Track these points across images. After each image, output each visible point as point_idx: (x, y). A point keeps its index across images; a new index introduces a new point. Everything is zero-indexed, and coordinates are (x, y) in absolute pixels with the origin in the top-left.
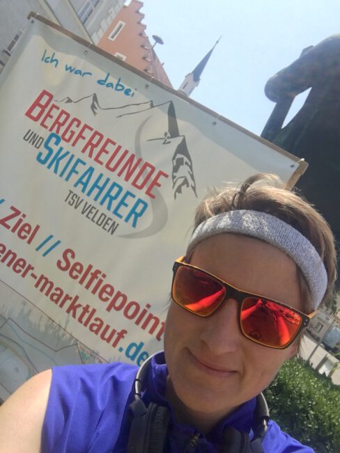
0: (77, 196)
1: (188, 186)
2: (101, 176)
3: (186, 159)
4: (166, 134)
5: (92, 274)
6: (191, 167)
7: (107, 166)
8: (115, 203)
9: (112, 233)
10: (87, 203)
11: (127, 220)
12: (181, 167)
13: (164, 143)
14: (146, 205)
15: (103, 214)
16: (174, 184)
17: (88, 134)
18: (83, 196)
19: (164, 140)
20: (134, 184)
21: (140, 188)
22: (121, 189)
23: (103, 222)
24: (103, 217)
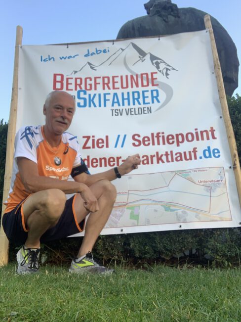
0: (118, 110)
1: (170, 70)
3: (159, 61)
4: (140, 57)
5: (156, 137)
6: (164, 62)
7: (122, 87)
8: (141, 100)
9: (151, 112)
10: (126, 109)
11: (153, 102)
12: (160, 65)
13: (142, 61)
15: (139, 109)
16: (163, 73)
17: (100, 81)
18: (121, 107)
19: (141, 61)
20: (143, 86)
21: (148, 85)
23: (141, 111)
24: (140, 109)
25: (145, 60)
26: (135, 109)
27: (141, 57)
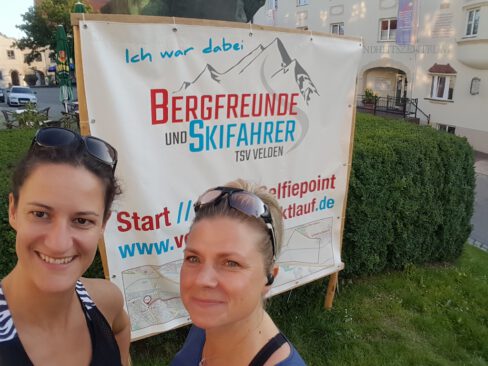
0: (244, 152)
1: (312, 92)
2: (253, 124)
3: (304, 76)
4: (282, 65)
5: (282, 187)
6: (309, 79)
7: (254, 115)
8: (273, 136)
9: (282, 154)
10: (254, 150)
11: (286, 139)
12: (304, 83)
13: (284, 72)
14: (293, 122)
15: (269, 148)
16: (304, 96)
17: (223, 101)
18: (248, 148)
20: (279, 114)
22: (272, 123)
23: (273, 153)
25: (287, 70)
26: (265, 149)
27: (284, 64)
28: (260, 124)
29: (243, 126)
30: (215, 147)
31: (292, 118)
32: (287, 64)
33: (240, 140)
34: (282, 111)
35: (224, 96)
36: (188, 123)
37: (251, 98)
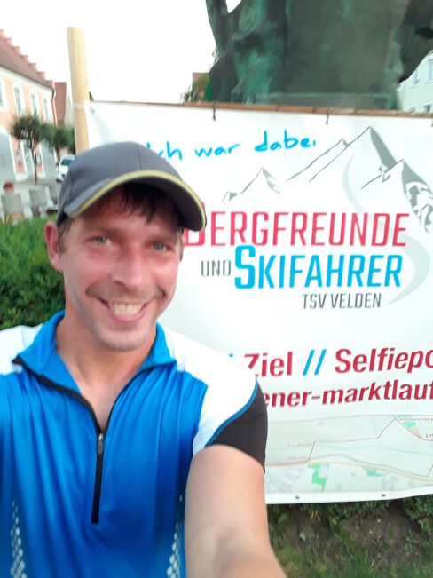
0: (316, 295)
2: (330, 258)
3: (419, 185)
4: (381, 169)
5: (379, 355)
6: (429, 190)
7: (332, 243)
8: (364, 276)
9: (379, 305)
10: (332, 296)
11: (387, 284)
12: (418, 196)
13: (383, 181)
14: (400, 258)
15: (357, 294)
16: (420, 218)
17: (285, 222)
18: (324, 290)
19: (381, 178)
20: (374, 243)
21: (384, 243)
22: (362, 258)
23: (362, 301)
24: (359, 297)
25: (389, 177)
26: (349, 295)
27: (385, 168)
28: (342, 258)
29: (315, 258)
30: (272, 285)
31: (397, 250)
32: (390, 168)
33: (309, 278)
34: (380, 239)
35: (286, 214)
36: (233, 249)
37: (329, 217)
